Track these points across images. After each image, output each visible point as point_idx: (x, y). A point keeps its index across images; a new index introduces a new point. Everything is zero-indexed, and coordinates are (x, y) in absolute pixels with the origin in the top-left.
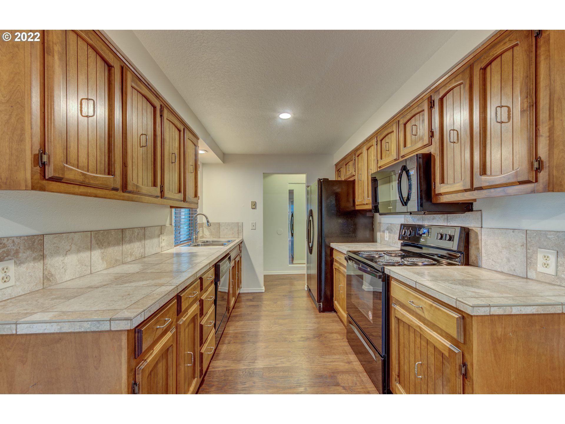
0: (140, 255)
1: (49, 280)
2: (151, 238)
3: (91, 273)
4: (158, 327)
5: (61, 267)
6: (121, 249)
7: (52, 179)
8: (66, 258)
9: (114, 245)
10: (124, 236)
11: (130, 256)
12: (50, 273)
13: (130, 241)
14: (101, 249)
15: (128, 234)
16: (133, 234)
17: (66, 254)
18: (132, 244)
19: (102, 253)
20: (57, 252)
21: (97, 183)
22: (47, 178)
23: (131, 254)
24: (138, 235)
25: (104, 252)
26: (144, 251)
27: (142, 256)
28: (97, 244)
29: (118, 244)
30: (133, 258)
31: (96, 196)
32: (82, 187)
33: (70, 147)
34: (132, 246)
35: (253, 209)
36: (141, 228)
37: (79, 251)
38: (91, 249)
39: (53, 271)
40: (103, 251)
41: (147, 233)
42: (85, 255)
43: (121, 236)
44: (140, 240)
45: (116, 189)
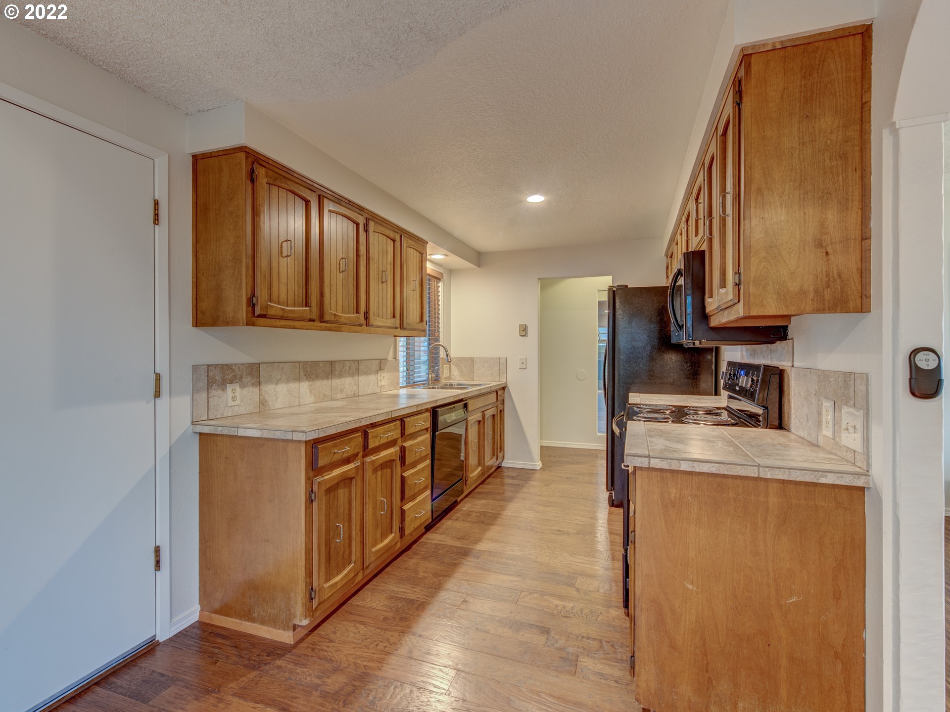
0: (353, 393)
1: (263, 405)
2: (366, 373)
3: (299, 405)
4: (336, 451)
5: (274, 394)
6: (330, 383)
7: (260, 316)
8: (278, 386)
9: (322, 378)
10: (333, 369)
11: (340, 393)
12: (264, 398)
13: (340, 376)
14: (309, 381)
15: (338, 367)
16: (343, 367)
17: (277, 383)
18: (343, 380)
19: (310, 386)
20: (270, 380)
21: (294, 316)
22: (256, 315)
23: (342, 391)
24: (350, 369)
25: (312, 385)
26: (357, 389)
27: (354, 394)
28: (305, 375)
29: (327, 378)
30: (344, 395)
31: (294, 328)
32: (282, 321)
33: (273, 287)
34: (343, 382)
35: (521, 336)
36: (354, 361)
37: (288, 381)
38: (298, 379)
39: (266, 397)
40: (310, 383)
41: (361, 367)
42: (294, 386)
43: (330, 369)
44: (352, 375)
45: (313, 320)
